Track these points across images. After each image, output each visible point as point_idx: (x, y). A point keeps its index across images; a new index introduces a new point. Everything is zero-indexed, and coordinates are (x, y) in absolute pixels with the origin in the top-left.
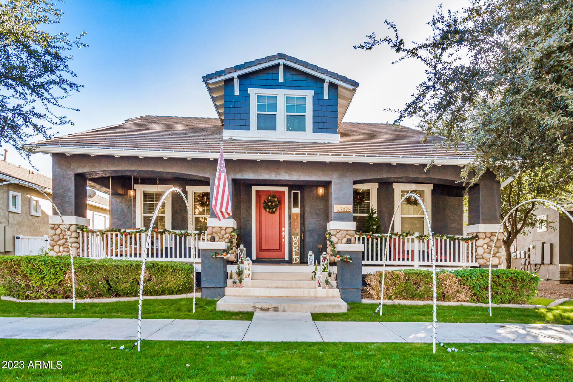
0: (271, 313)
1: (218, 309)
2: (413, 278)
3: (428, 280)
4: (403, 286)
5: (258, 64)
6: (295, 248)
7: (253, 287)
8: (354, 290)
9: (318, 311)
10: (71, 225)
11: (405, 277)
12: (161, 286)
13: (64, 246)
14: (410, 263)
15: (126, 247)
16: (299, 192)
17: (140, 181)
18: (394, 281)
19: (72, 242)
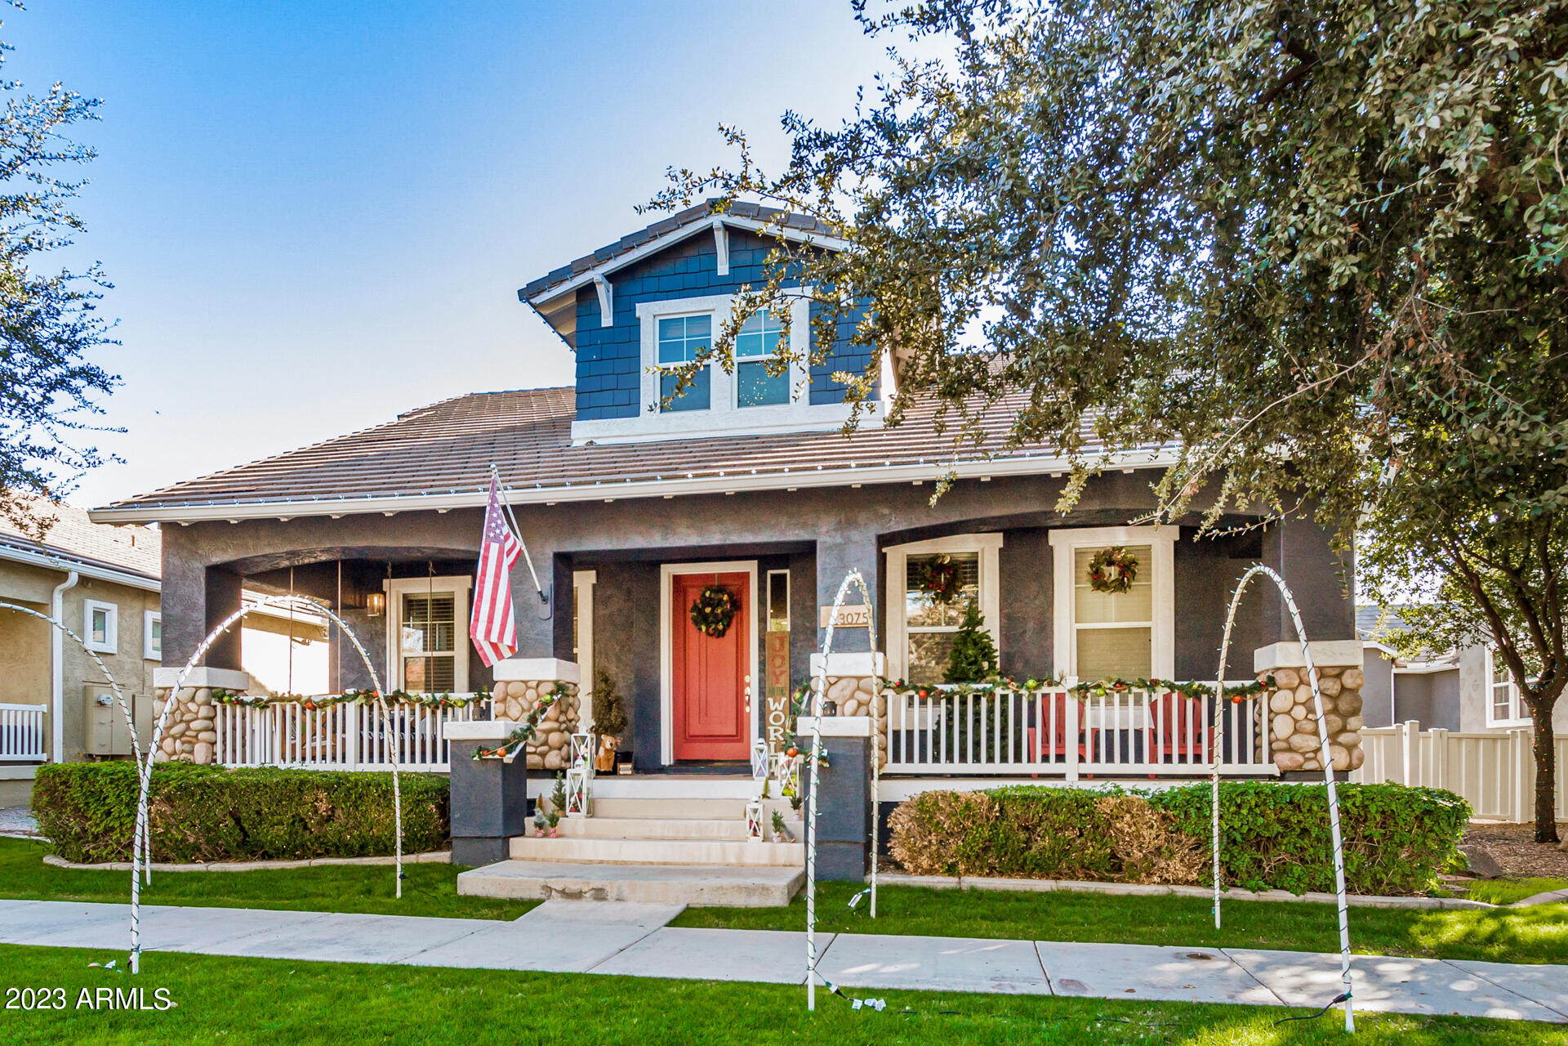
0: (587, 904)
1: (460, 892)
2: (1013, 811)
3: (1062, 818)
4: (987, 834)
5: (655, 237)
6: (775, 731)
7: (588, 836)
8: (842, 846)
9: (707, 901)
10: (198, 689)
11: (991, 808)
12: (356, 833)
13: (184, 739)
14: (1053, 767)
15: (324, 739)
16: (787, 572)
17: (390, 570)
18: (958, 820)
19: (199, 728)
